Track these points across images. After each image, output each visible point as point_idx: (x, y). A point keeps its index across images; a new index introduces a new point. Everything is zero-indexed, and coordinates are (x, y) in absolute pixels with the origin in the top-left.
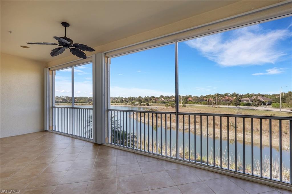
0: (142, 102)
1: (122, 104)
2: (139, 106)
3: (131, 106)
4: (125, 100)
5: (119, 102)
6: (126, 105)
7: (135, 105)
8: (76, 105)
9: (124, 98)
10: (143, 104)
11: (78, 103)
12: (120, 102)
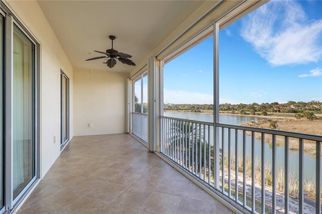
0: (256, 111)
1: (228, 112)
2: (251, 115)
3: (240, 115)
4: (233, 108)
5: (225, 110)
6: (234, 114)
7: (246, 114)
8: (180, 112)
9: (232, 105)
10: (258, 112)
11: (181, 110)
12: (227, 110)
